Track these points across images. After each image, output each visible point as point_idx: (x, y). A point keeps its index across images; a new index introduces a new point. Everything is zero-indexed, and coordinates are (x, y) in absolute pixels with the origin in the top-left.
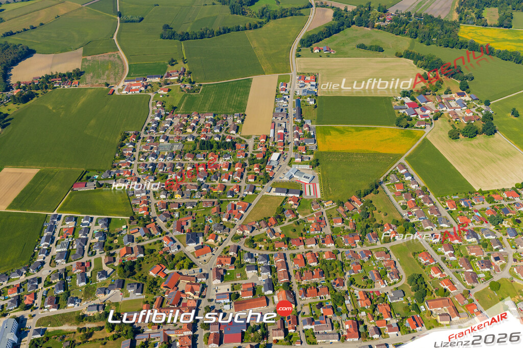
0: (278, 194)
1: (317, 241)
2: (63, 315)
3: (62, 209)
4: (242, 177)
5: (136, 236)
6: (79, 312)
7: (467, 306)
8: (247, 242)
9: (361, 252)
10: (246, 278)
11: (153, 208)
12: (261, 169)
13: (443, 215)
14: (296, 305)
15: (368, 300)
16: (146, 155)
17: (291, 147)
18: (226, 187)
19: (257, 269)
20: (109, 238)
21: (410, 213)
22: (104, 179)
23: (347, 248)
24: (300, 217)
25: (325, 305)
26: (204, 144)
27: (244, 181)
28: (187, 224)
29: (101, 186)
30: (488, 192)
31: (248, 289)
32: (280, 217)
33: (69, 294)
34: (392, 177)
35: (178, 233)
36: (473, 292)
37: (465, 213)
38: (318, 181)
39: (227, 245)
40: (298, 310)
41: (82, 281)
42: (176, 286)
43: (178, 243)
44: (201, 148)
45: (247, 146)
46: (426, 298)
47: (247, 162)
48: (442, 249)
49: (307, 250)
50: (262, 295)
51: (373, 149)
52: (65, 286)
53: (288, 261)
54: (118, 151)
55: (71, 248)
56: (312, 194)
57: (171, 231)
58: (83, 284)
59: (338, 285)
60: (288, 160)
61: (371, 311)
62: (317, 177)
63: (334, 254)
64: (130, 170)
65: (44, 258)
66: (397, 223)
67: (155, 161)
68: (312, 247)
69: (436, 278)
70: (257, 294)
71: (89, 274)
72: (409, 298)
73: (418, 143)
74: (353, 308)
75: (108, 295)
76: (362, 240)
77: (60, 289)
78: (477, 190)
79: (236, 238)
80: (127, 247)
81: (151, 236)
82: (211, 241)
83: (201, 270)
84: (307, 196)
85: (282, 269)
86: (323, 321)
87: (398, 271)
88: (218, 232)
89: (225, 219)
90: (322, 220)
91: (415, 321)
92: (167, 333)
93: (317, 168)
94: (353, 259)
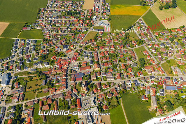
0: (95, 31)
1: (108, 47)
2: (23, 72)
3: (19, 37)
4: (82, 25)
5: (46, 46)
6: (28, 71)
7: (158, 68)
8: (84, 48)
9: (123, 51)
10: (84, 60)
11: (51, 36)
12: (89, 22)
13: (153, 38)
14: (100, 68)
15: (125, 67)
16: (48, 17)
17: (101, 13)
18: (77, 29)
19: (87, 57)
20: (36, 47)
21: (142, 37)
22: (33, 26)
23: (119, 49)
24: (103, 39)
25: (110, 68)
26: (69, 13)
27: (83, 26)
28: (63, 42)
29: (32, 28)
30: (170, 29)
31: (84, 64)
32: (96, 39)
33: (24, 66)
34: (137, 24)
35: (60, 45)
36: (160, 64)
37: (161, 37)
38: (110, 26)
39: (77, 49)
40: (101, 70)
41: (28, 61)
42: (60, 63)
43: (60, 48)
44: (68, 14)
45: (84, 13)
46: (144, 66)
47: (84, 19)
48: (151, 50)
49: (105, 50)
50: (89, 65)
51: (130, 14)
52: (22, 63)
53: (98, 54)
54: (38, 16)
55: (23, 50)
56: (108, 31)
57: (58, 44)
58: (29, 62)
59: (115, 62)
60: (99, 18)
61: (125, 70)
62: (109, 25)
63: (114, 52)
64: (42, 23)
65: (15, 54)
66: (137, 41)
67: (51, 19)
68: (107, 49)
69: (149, 59)
70: (87, 65)
71: (30, 59)
72: (138, 66)
73: (147, 11)
74: (119, 69)
75: (37, 66)
76: (124, 47)
77: (21, 64)
78: (167, 29)
79: (80, 46)
80: (43, 50)
81: (51, 46)
82: (71, 48)
83: (68, 57)
84: (106, 32)
85: (96, 57)
86: (109, 73)
87: (136, 57)
88: (74, 44)
89: (77, 40)
90: (111, 40)
91: (140, 73)
92: (57, 78)
93: (110, 21)
94: (120, 53)
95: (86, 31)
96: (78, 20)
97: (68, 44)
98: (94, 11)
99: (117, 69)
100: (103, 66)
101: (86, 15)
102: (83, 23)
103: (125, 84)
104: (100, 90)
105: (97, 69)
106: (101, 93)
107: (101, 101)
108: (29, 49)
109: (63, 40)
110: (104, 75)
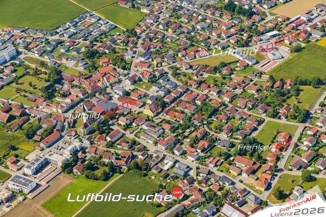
0: (238, 57)
1: (219, 92)
2: (38, 60)
3: (99, 12)
4: (228, 37)
5: (118, 41)
10: (148, 90)
11: (147, 31)
14: (156, 116)
18: (209, 38)
19: (160, 88)
21: (320, 110)
22: (141, 5)
24: (233, 76)
25: (173, 125)
27: (227, 40)
28: (155, 48)
29: (134, 7)
33: (52, 52)
35: (142, 50)
36: (285, 172)
38: (282, 61)
39: (162, 69)
40: (153, 119)
42: (106, 74)
43: (136, 55)
45: (263, 19)
55: (79, 32)
56: (263, 67)
58: (63, 51)
62: (285, 59)
63: (220, 104)
65: (61, 31)
67: (185, 6)
68: (212, 94)
71: (72, 48)
74: (187, 135)
75: (67, 62)
79: (173, 68)
81: (126, 45)
82: (155, 62)
83: (129, 74)
84: (258, 67)
85: (173, 95)
86: (157, 129)
87: (250, 134)
88: (166, 60)
89: (180, 55)
90: (244, 84)
91: (213, 159)
92: (71, 90)
93: (296, 54)
94: (228, 113)
96: (230, 26)
97: (157, 55)
98: (290, 23)
99: (185, 132)
100: (165, 114)
101: (262, 23)
102: (236, 34)
103: (160, 161)
104: (106, 142)
105: (147, 112)
106: (102, 148)
107: (87, 158)
108: (90, 34)
109: (156, 44)
110: (144, 127)
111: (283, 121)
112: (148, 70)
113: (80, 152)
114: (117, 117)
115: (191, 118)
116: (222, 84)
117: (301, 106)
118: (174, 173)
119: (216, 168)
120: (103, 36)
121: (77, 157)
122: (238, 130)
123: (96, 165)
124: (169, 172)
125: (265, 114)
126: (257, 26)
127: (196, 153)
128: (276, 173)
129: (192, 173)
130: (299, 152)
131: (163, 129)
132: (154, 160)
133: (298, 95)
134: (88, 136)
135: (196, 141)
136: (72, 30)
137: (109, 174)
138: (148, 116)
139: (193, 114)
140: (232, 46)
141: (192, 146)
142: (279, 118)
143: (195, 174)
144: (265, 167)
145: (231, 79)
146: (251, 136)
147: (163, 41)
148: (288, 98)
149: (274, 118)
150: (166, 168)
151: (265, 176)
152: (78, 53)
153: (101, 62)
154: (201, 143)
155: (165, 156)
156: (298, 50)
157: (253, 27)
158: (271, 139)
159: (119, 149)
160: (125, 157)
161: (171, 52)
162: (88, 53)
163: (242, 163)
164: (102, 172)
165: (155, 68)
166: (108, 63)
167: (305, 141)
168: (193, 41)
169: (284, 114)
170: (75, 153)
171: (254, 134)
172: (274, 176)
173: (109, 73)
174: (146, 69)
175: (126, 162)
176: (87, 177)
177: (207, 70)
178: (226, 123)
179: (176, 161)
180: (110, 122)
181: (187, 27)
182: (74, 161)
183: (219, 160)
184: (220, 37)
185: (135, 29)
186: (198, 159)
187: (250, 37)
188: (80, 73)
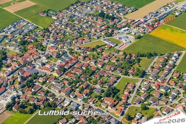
0: (106, 42)
1: (95, 62)
3: (28, 19)
4: (101, 32)
5: (39, 35)
10: (56, 62)
11: (56, 29)
13: (167, 77)
14: (60, 76)
16: (77, 11)
18: (90, 32)
19: (62, 61)
21: (151, 70)
24: (103, 53)
28: (60, 38)
32: (94, 49)
35: (53, 40)
36: (132, 105)
38: (130, 44)
40: (58, 78)
43: (49, 43)
45: (120, 21)
52: (2, 40)
55: (16, 30)
56: (120, 48)
58: (8, 41)
63: (96, 68)
65: (6, 30)
67: (77, 15)
68: (92, 63)
74: (78, 86)
75: (10, 47)
76: (115, 70)
79: (70, 49)
82: (60, 46)
83: (45, 53)
84: (117, 48)
85: (70, 64)
86: (61, 84)
87: (113, 85)
88: (66, 45)
89: (73, 42)
90: (109, 57)
91: (92, 100)
92: (12, 63)
93: (138, 40)
94: (100, 73)
95: (96, 39)
96: (102, 25)
97: (61, 42)
98: (135, 23)
99: (76, 85)
100: (65, 75)
101: (120, 23)
102: (105, 30)
103: (62, 102)
104: (31, 92)
105: (55, 74)
106: (29, 96)
107: (21, 102)
108: (23, 31)
109: (60, 36)
110: (53, 83)
111: (131, 77)
112: (56, 51)
113: (17, 98)
114: (38, 77)
115: (80, 77)
116: (97, 57)
117: (141, 69)
118: (70, 108)
119: (94, 104)
120: (30, 33)
121: (15, 101)
122: (106, 83)
123: (26, 105)
124: (67, 108)
125: (121, 74)
126: (117, 25)
127: (82, 96)
128: (127, 106)
129: (80, 108)
130: (139, 94)
131: (64, 83)
132: (59, 101)
133: (139, 62)
134: (21, 89)
135: (82, 90)
136: (13, 29)
137: (33, 110)
138: (56, 77)
139: (81, 75)
140: (103, 36)
141: (80, 92)
142: (129, 75)
143: (82, 108)
144: (121, 103)
145: (102, 55)
146: (113, 86)
147: (64, 35)
148: (134, 64)
149: (126, 75)
150: (65, 105)
151: (121, 108)
152: (16, 42)
153: (29, 47)
154: (85, 91)
155: (65, 98)
156: (139, 37)
157: (115, 26)
158: (124, 87)
159: (39, 96)
160: (42, 100)
161: (69, 41)
162: (22, 42)
163: (108, 101)
164: (29, 109)
165: (60, 50)
166: (33, 48)
167: (143, 87)
168: (81, 34)
169: (131, 73)
170: (13, 99)
171: (115, 85)
172: (125, 108)
173: (34, 53)
174: (55, 50)
175: (43, 103)
176: (21, 112)
177: (89, 50)
178: (99, 79)
179: (72, 101)
180: (34, 81)
181: (78, 26)
182: (13, 103)
183: (95, 100)
184: (96, 32)
185: (49, 28)
186: (83, 100)
187: (113, 31)
188: (17, 53)
